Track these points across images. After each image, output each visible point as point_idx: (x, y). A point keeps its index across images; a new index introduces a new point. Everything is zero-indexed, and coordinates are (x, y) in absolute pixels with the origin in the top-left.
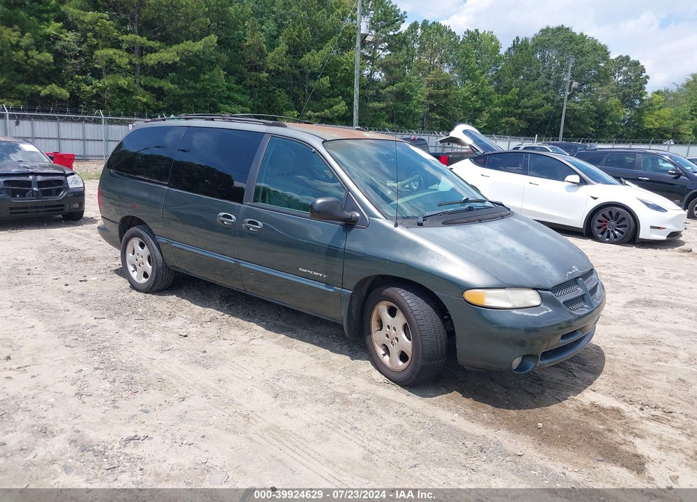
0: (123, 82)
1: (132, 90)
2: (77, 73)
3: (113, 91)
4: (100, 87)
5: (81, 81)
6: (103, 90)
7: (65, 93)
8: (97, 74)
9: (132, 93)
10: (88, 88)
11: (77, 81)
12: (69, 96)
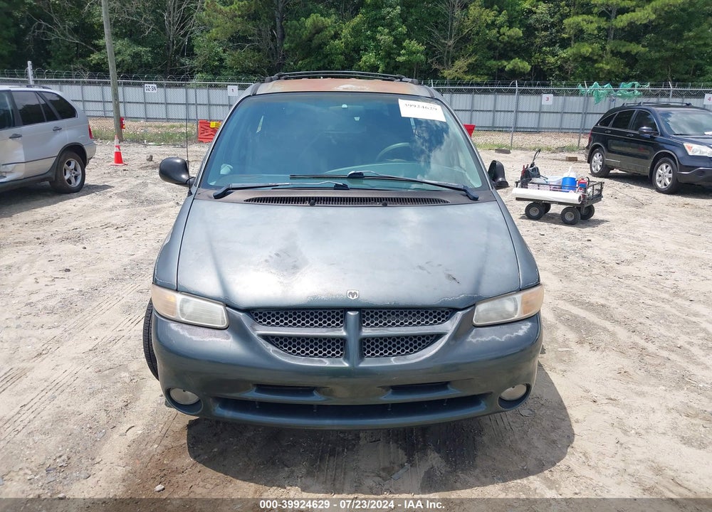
0: (586, 49)
1: (595, 58)
2: (546, 45)
3: (575, 60)
4: (564, 58)
5: (548, 53)
6: (566, 60)
7: (526, 66)
8: (565, 44)
9: (596, 61)
10: (552, 60)
11: (545, 53)
12: (530, 69)
